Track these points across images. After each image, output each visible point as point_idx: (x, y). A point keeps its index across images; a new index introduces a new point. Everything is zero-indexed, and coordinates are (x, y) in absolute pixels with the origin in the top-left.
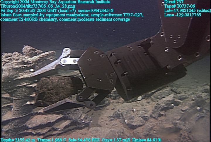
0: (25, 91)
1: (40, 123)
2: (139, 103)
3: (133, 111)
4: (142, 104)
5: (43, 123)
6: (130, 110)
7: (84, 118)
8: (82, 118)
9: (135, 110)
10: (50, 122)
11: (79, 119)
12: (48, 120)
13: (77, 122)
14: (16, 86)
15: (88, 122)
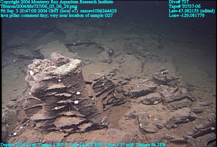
0: (54, 99)
1: (65, 125)
2: (155, 107)
3: (149, 117)
4: (157, 109)
5: (68, 125)
6: (146, 115)
7: (104, 121)
8: (102, 121)
9: (150, 116)
10: (74, 125)
11: (99, 122)
12: (73, 123)
13: (97, 125)
14: (46, 95)
15: (107, 125)
